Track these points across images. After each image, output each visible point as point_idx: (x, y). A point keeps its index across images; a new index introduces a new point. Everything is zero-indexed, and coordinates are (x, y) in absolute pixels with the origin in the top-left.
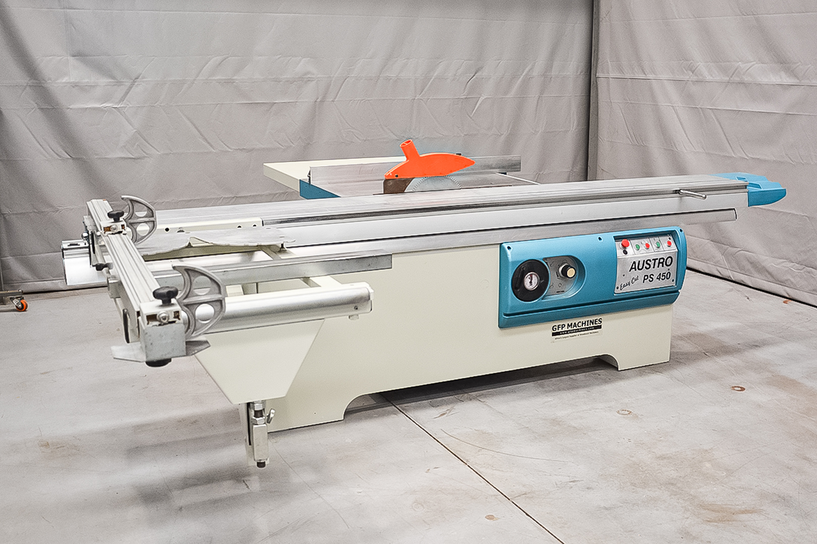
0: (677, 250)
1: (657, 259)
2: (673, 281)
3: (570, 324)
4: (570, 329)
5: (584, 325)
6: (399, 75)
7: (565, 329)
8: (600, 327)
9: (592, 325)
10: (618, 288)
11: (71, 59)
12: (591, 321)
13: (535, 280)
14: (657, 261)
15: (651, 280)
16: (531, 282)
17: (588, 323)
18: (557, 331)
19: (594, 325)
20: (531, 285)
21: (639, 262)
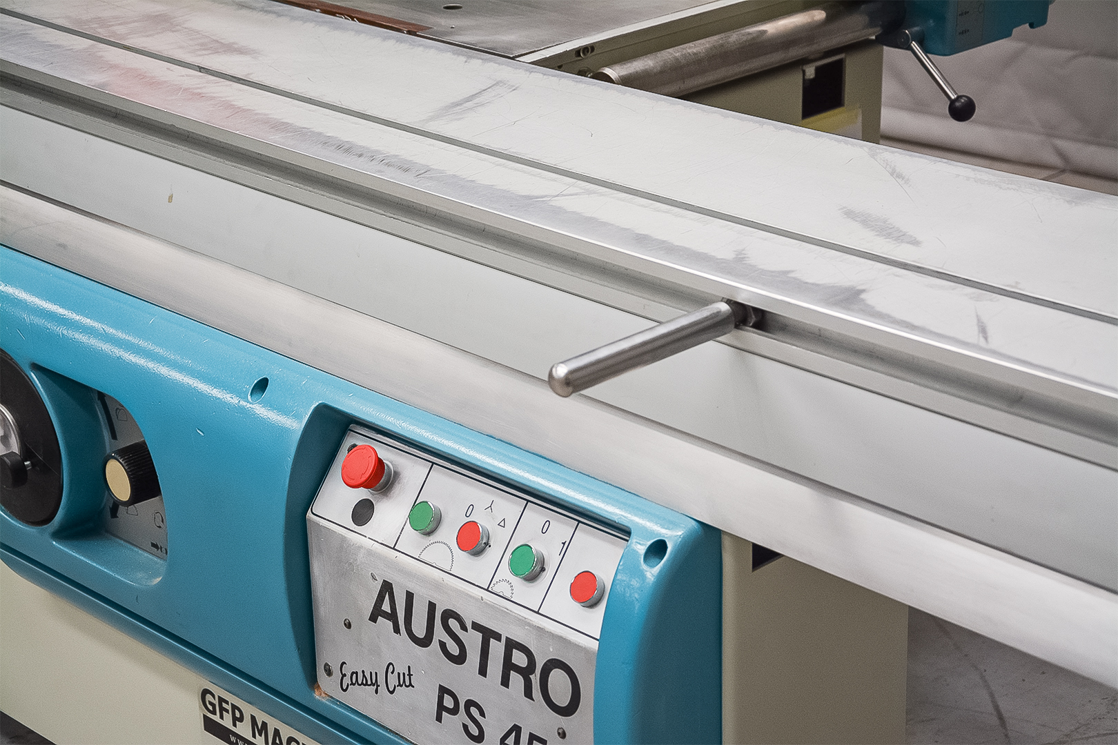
7: (246, 733)
10: (330, 673)
15: (474, 730)
21: (410, 596)
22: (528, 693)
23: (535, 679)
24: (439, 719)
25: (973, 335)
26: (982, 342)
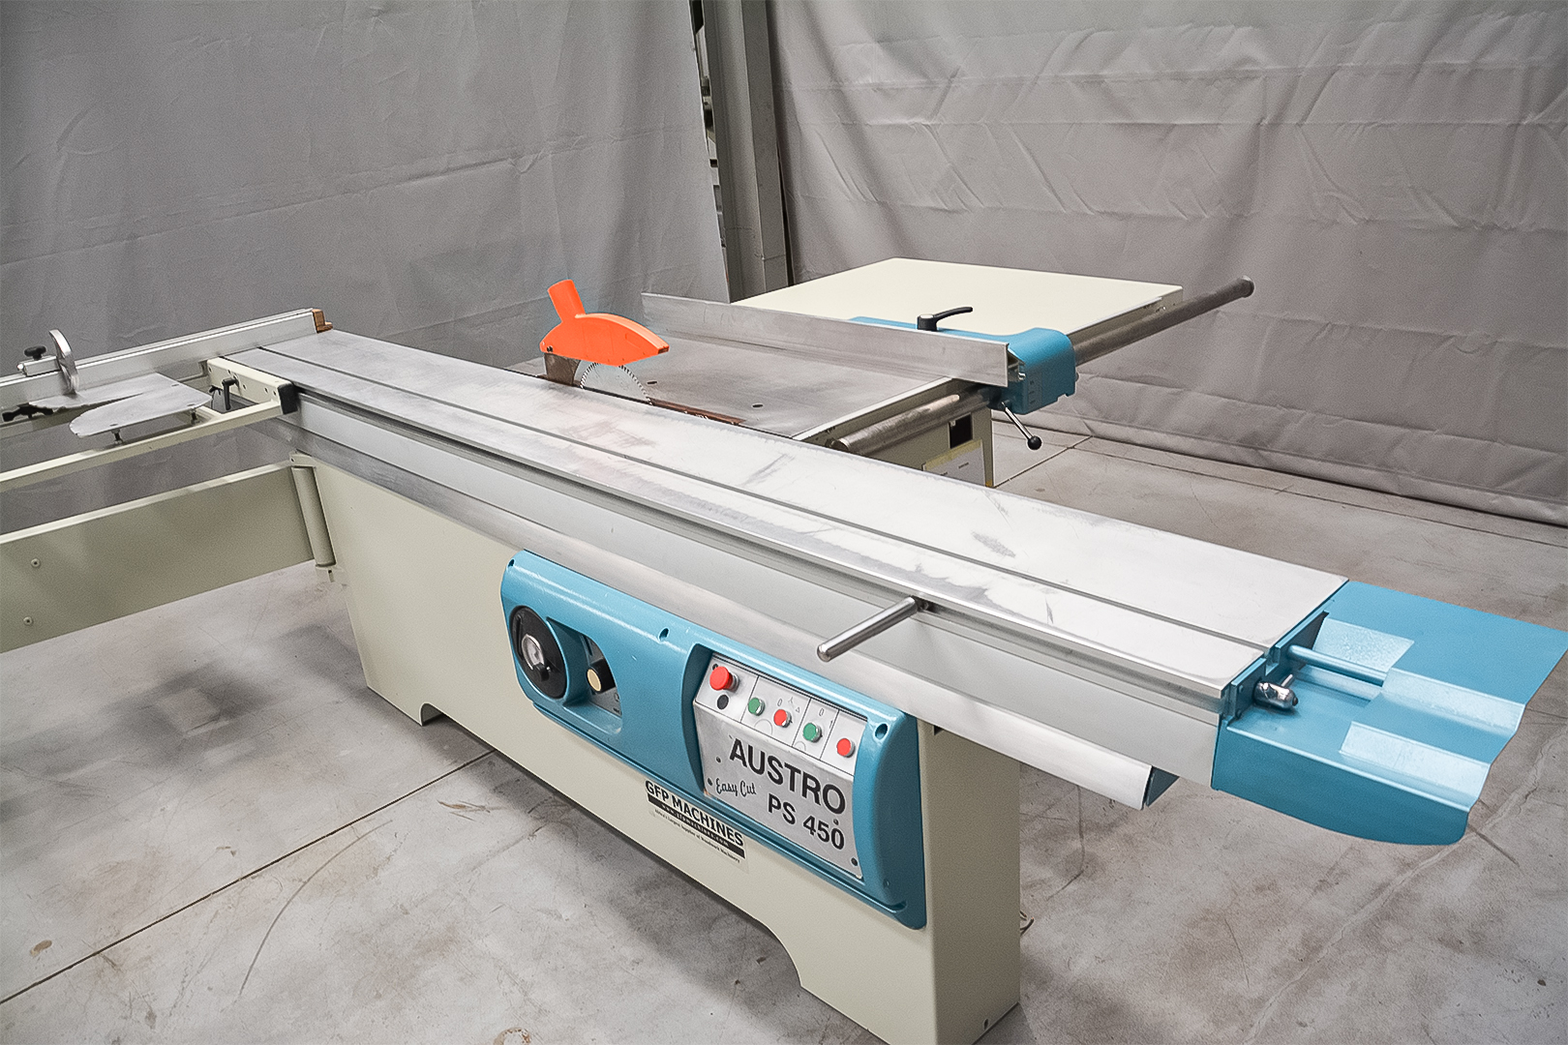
0: (853, 781)
1: (799, 771)
2: (854, 861)
3: (676, 800)
8: (741, 852)
10: (710, 782)
11: (876, 47)
14: (799, 779)
15: (789, 817)
19: (727, 839)
21: (750, 748)
22: (817, 801)
23: (821, 794)
24: (770, 810)
25: (1045, 618)
26: (1050, 623)
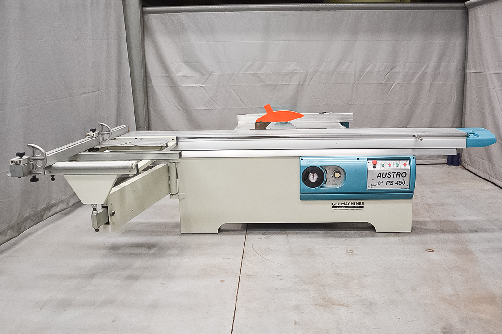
0: (409, 169)
1: (396, 173)
2: (407, 186)
3: (343, 203)
4: (343, 205)
5: (352, 204)
6: (346, 71)
7: (340, 205)
8: (363, 207)
9: (357, 205)
10: (369, 186)
11: (183, 64)
12: (357, 203)
13: (316, 177)
14: (395, 174)
15: (392, 184)
16: (313, 178)
17: (355, 204)
18: (335, 206)
19: (359, 205)
20: (314, 179)
21: (383, 173)
22: (400, 177)
24: (386, 185)
